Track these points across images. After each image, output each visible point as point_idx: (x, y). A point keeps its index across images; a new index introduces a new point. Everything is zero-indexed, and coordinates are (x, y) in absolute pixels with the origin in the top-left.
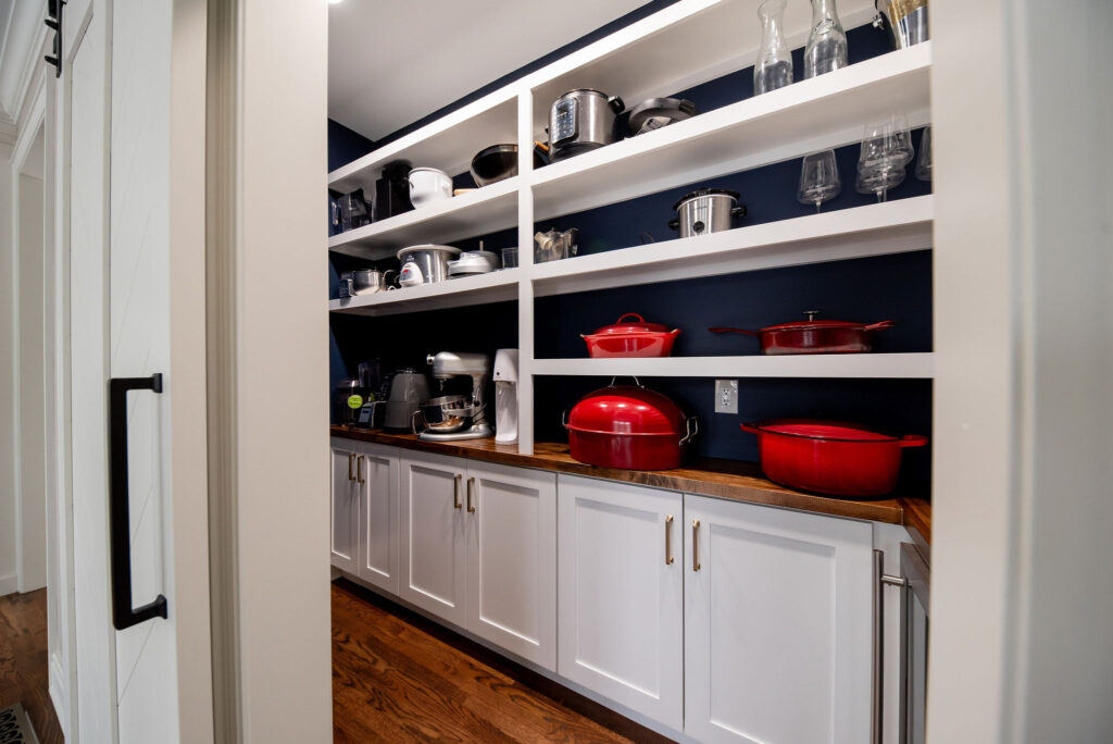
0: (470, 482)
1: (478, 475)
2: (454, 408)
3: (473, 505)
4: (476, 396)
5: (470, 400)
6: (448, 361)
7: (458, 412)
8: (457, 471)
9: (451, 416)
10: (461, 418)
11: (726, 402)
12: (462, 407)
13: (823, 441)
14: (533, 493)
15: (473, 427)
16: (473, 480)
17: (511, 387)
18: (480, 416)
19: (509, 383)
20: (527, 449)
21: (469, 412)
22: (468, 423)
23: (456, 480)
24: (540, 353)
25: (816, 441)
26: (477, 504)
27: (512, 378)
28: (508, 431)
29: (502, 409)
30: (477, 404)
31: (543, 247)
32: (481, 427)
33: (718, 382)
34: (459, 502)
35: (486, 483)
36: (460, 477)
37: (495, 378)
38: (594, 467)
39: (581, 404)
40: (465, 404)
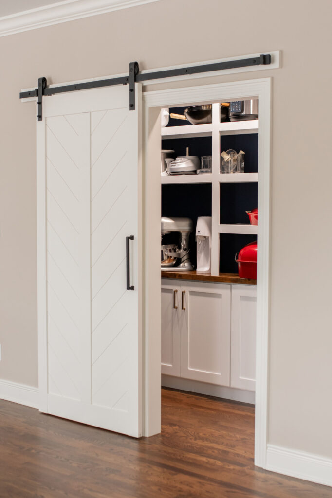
0: (183, 293)
1: (187, 289)
2: (170, 252)
3: (184, 307)
4: (184, 245)
5: (179, 248)
6: (167, 223)
7: (173, 255)
8: (174, 288)
9: (168, 257)
10: (175, 258)
12: (175, 252)
14: (218, 296)
15: (181, 264)
16: (185, 292)
17: (206, 239)
18: (185, 258)
19: (205, 237)
20: (215, 273)
21: (179, 254)
22: (178, 262)
23: (175, 292)
24: (223, 221)
26: (187, 306)
27: (207, 234)
28: (204, 266)
29: (201, 253)
30: (185, 250)
31: (226, 160)
32: (186, 264)
34: (176, 305)
35: (192, 293)
36: (177, 291)
37: (197, 234)
38: (249, 279)
39: (244, 248)
40: (177, 250)
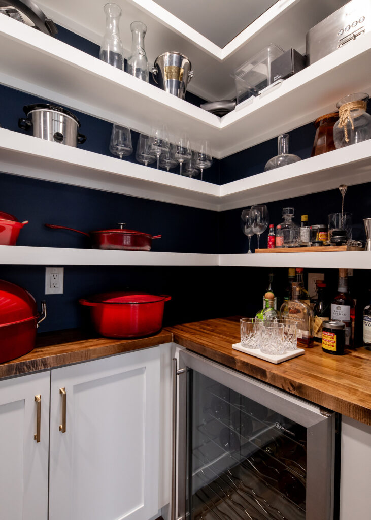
11: (54, 285)
13: (136, 305)
25: (132, 305)
33: (47, 269)
